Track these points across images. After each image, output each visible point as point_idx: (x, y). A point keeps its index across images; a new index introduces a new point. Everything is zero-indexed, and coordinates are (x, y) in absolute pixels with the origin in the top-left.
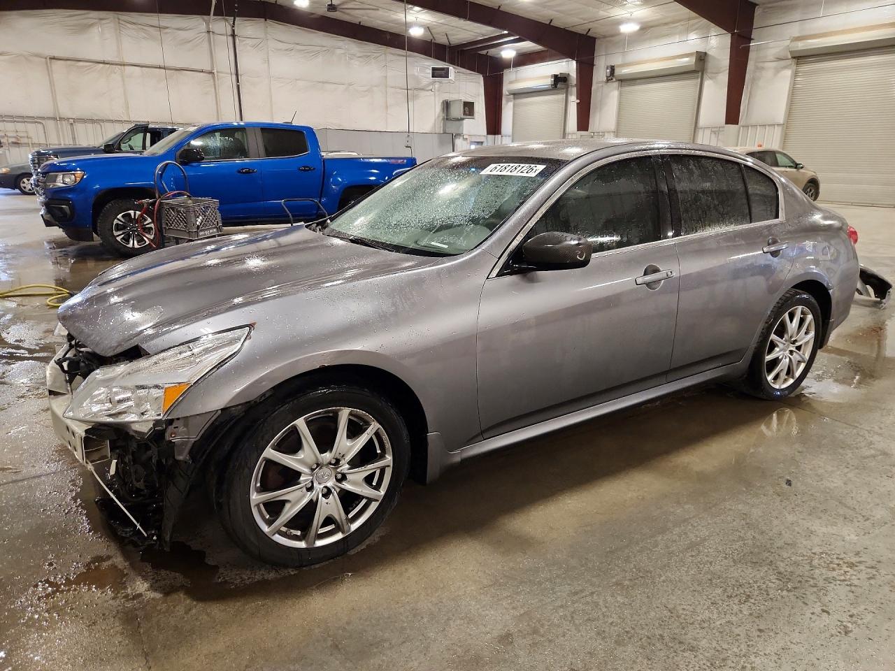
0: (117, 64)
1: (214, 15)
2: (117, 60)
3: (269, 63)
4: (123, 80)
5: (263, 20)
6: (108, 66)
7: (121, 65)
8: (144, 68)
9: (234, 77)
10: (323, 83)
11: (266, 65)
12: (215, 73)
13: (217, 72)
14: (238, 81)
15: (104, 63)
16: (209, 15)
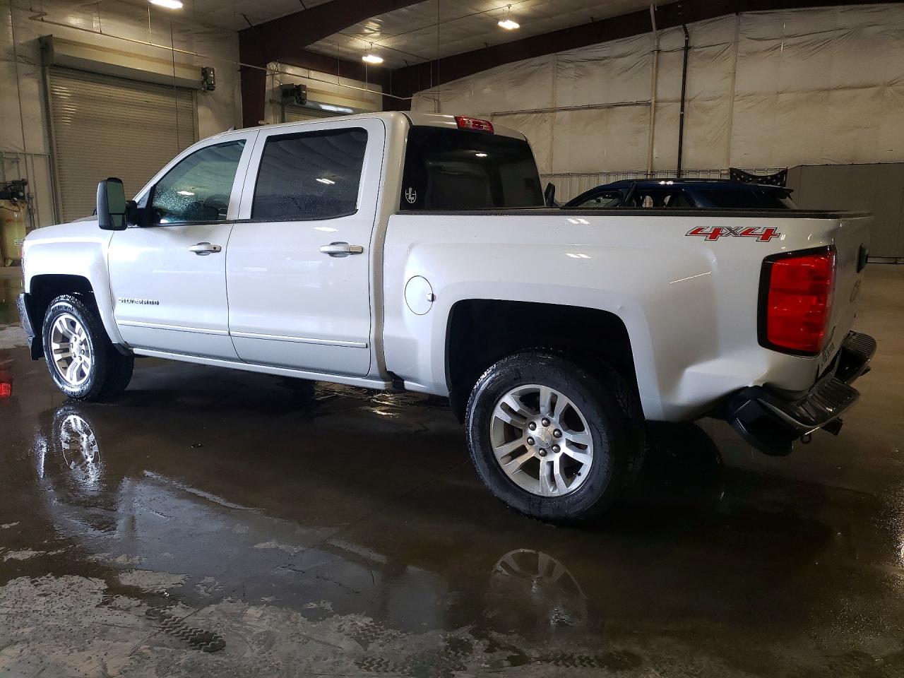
0: (548, 112)
1: (658, 29)
2: (550, 106)
3: (735, 77)
4: (552, 129)
5: (734, 15)
6: (540, 114)
7: (552, 112)
8: (574, 111)
9: (679, 104)
10: (828, 90)
11: (730, 79)
12: (653, 103)
13: (656, 102)
14: (682, 110)
15: (536, 112)
16: (652, 30)
